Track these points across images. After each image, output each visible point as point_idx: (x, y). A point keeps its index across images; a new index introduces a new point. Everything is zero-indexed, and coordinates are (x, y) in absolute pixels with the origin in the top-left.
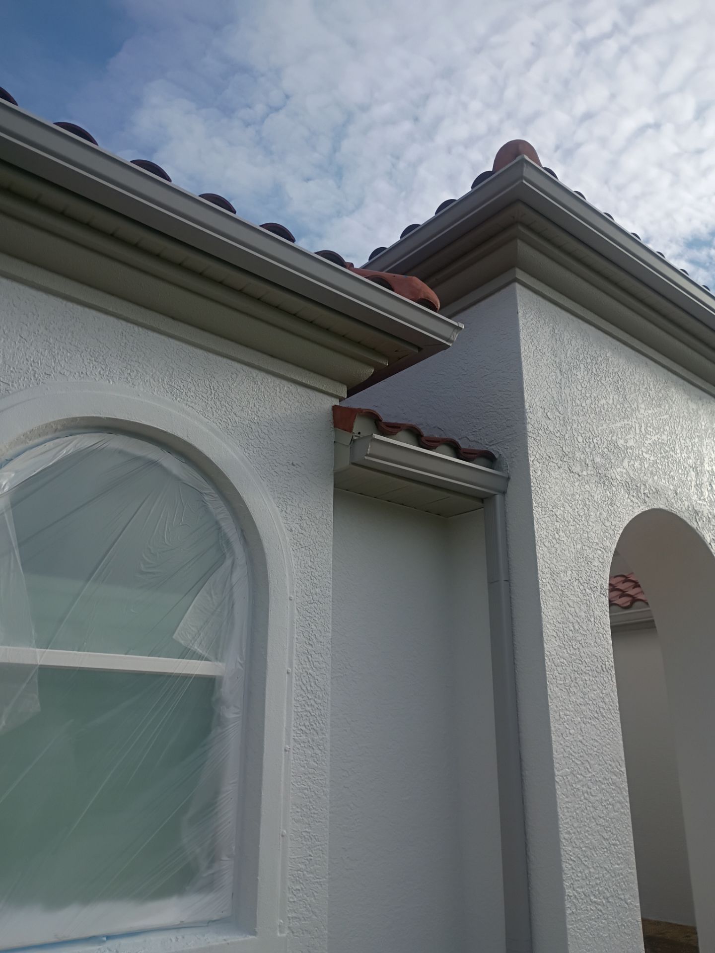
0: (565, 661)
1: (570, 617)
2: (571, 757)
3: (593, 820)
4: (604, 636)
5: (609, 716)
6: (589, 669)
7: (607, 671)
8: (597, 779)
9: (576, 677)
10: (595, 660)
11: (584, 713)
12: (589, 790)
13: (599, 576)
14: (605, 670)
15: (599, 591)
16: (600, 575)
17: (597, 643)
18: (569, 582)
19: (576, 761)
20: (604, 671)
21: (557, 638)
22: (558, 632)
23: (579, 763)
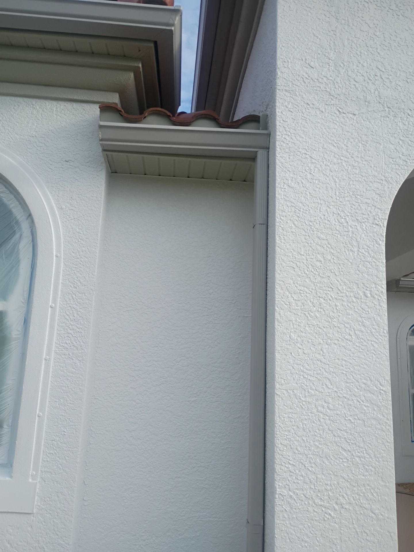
0: (305, 288)
1: (319, 248)
2: (302, 373)
3: (330, 432)
4: (373, 264)
5: (369, 338)
6: (344, 295)
7: (374, 297)
8: (341, 396)
9: (320, 303)
10: (355, 287)
11: (328, 335)
12: (326, 405)
13: (373, 208)
14: (369, 295)
15: (371, 222)
16: (375, 206)
17: (359, 271)
18: (322, 217)
19: (309, 377)
20: (367, 297)
21: (297, 269)
22: (298, 263)
23: (314, 379)
